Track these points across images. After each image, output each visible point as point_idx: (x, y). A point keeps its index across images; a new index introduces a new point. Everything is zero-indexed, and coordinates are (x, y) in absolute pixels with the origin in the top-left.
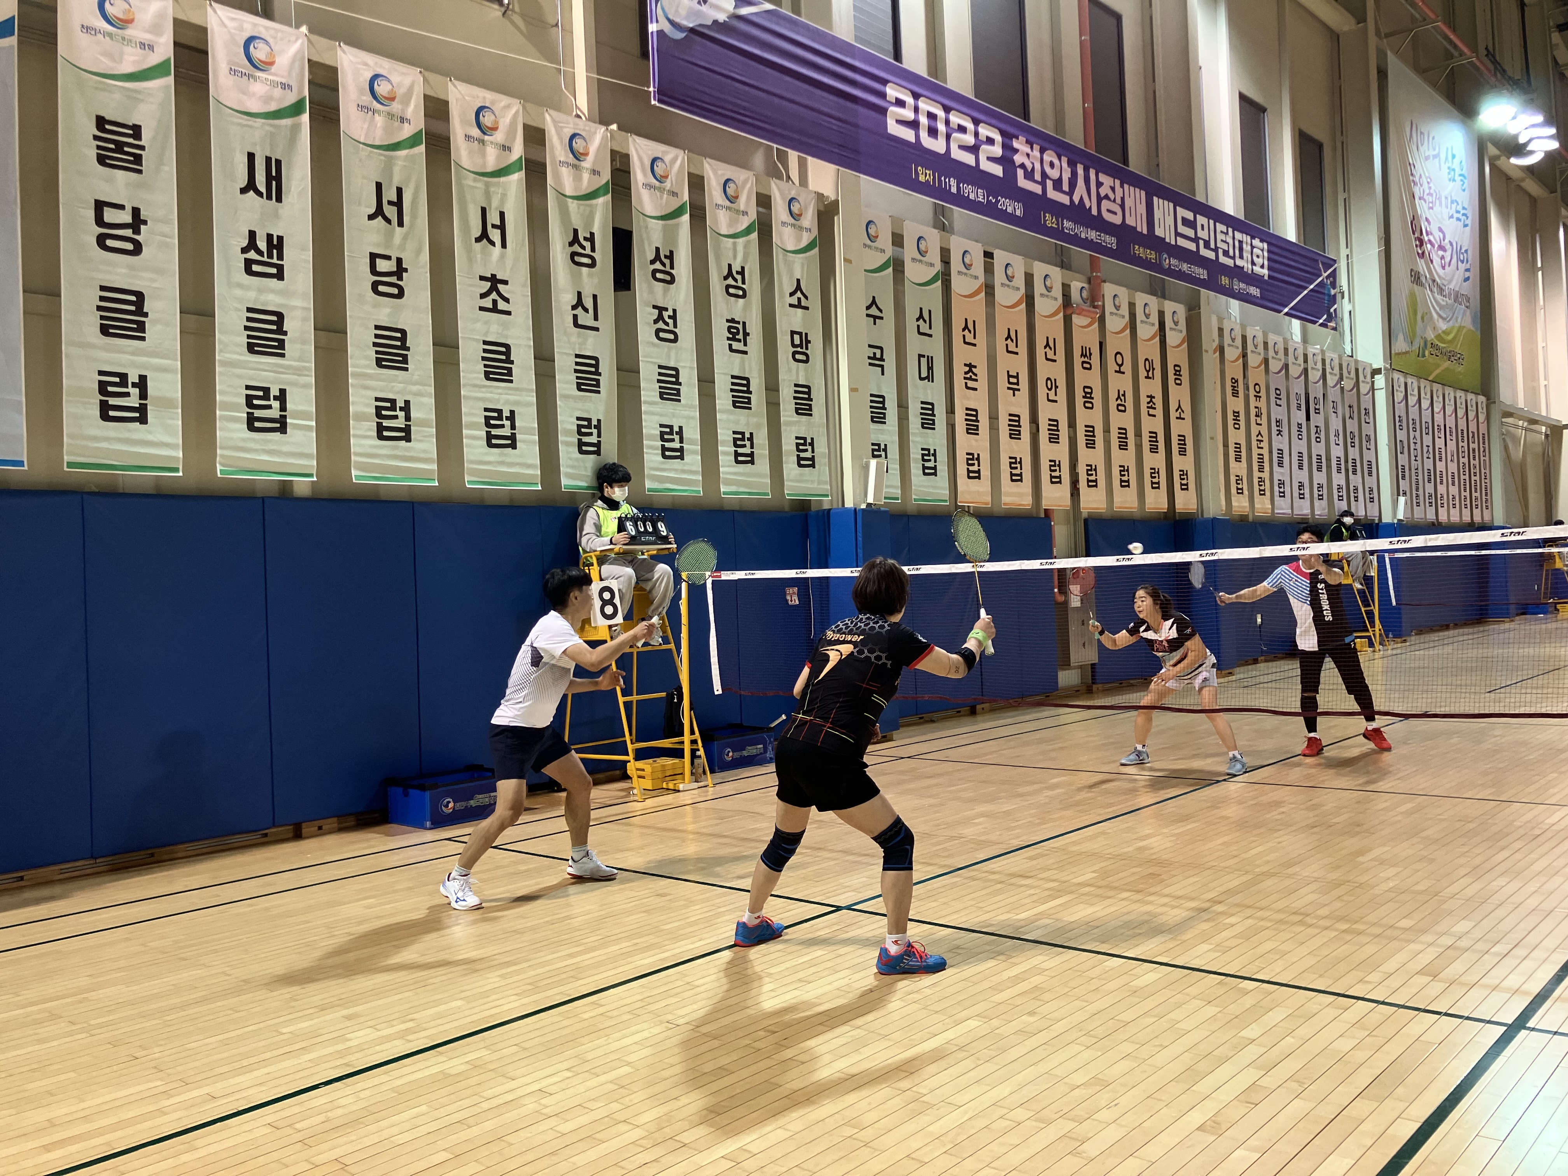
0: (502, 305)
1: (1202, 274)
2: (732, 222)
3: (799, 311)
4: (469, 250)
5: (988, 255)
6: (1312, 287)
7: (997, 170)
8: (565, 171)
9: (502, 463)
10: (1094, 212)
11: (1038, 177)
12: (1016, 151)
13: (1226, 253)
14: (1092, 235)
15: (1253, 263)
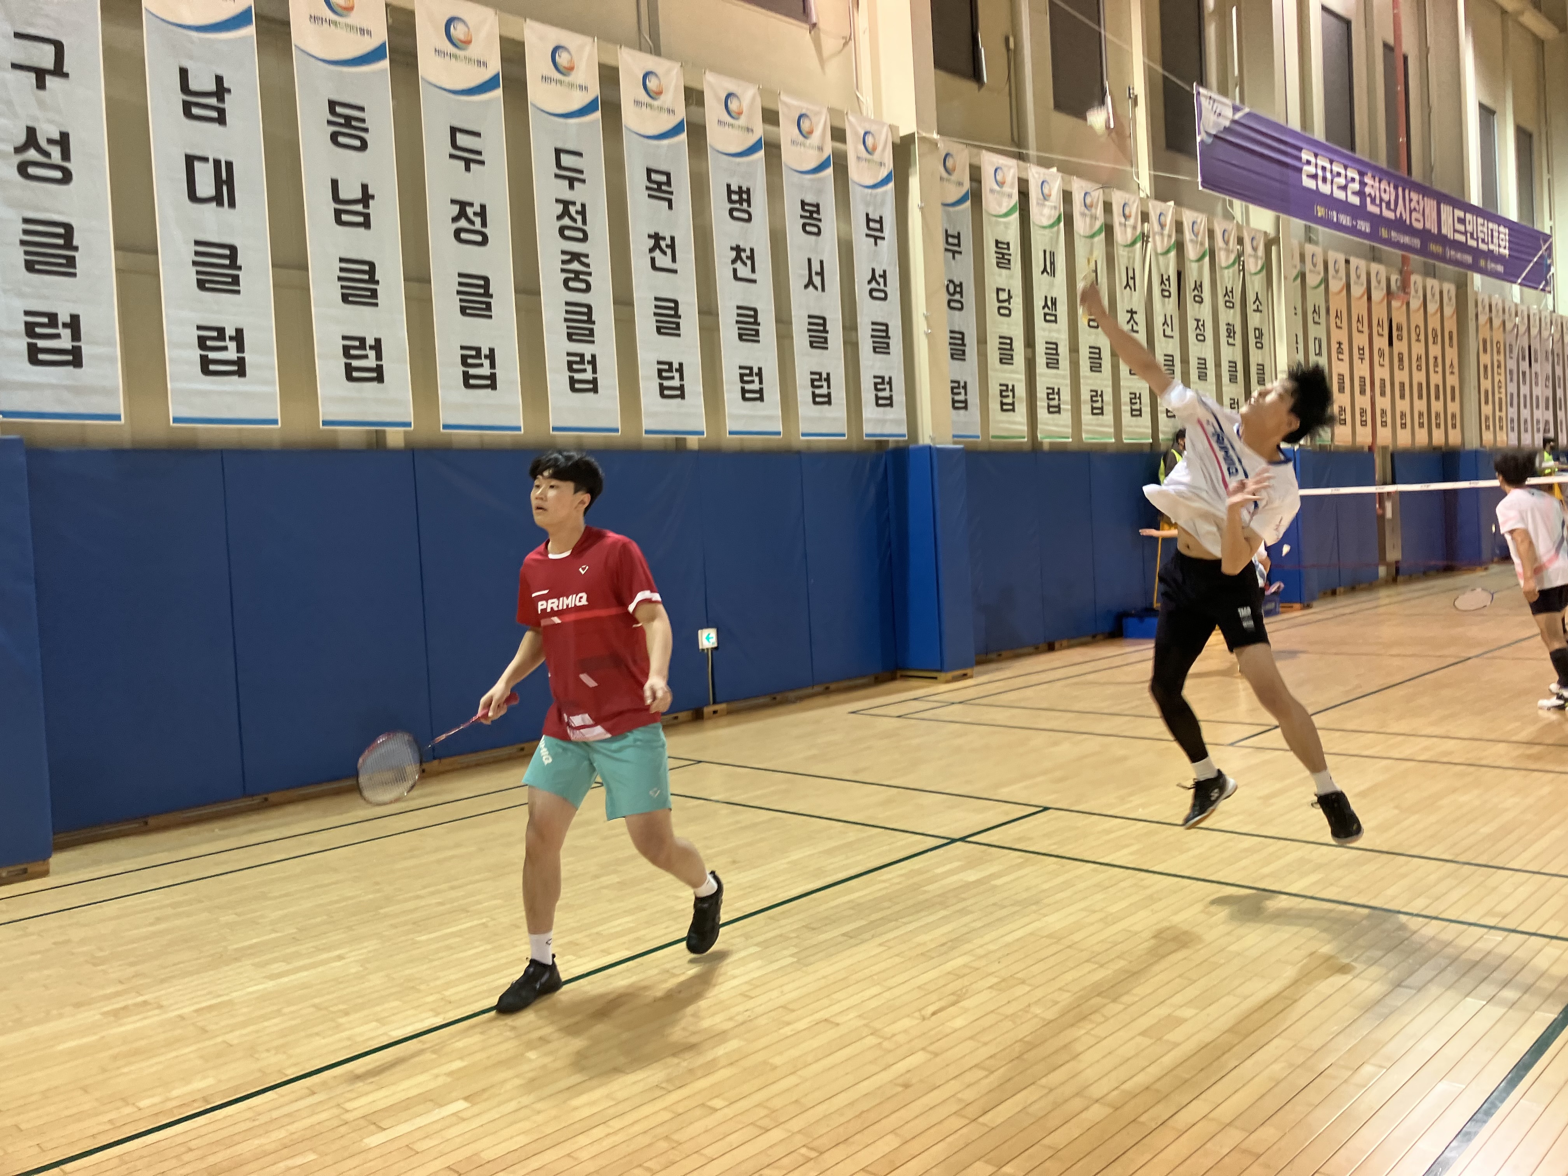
0: (1135, 328)
1: (1469, 259)
2: (1228, 257)
3: (1258, 314)
4: (1122, 293)
5: (1347, 262)
6: (1535, 259)
7: (1355, 200)
8: (1158, 238)
9: (1137, 426)
10: (1408, 222)
11: (1378, 202)
12: (1366, 184)
13: (1483, 241)
14: (1406, 239)
15: (1499, 246)
